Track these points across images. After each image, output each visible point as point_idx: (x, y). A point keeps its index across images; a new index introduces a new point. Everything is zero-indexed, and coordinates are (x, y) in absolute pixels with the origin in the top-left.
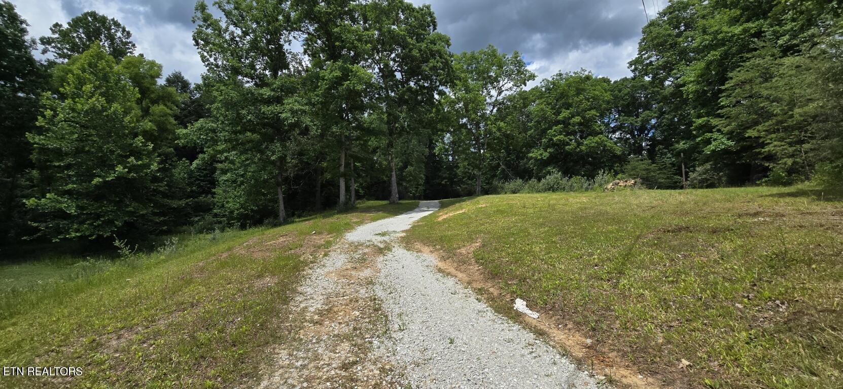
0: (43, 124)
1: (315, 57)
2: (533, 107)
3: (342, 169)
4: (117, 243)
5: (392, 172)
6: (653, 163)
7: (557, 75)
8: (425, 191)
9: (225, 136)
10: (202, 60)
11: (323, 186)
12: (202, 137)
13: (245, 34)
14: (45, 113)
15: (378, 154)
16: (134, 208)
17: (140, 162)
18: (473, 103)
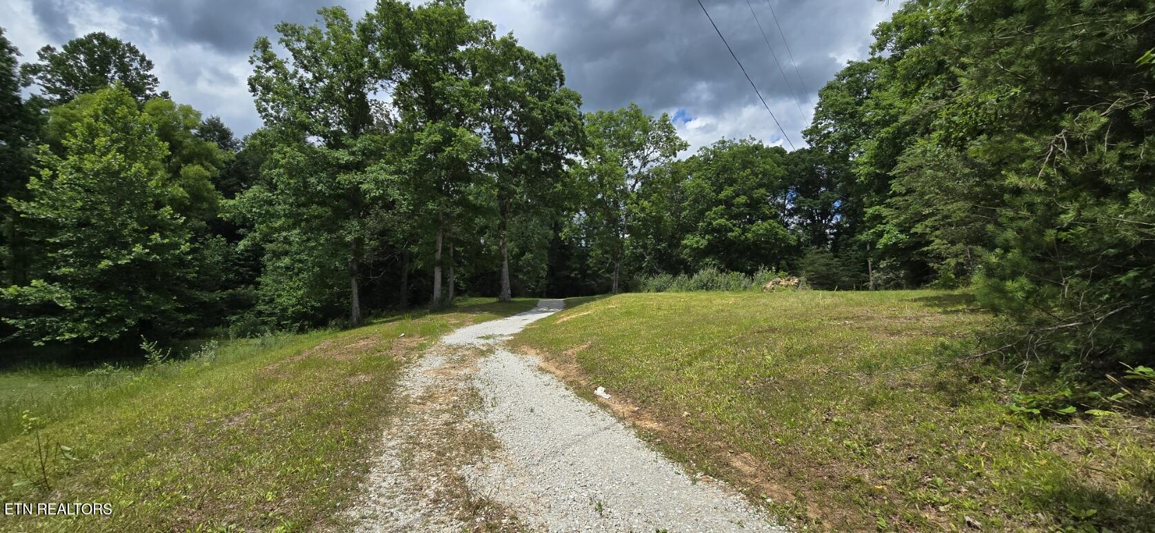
0: (37, 187)
1: (408, 110)
2: (688, 182)
3: (438, 256)
4: (144, 346)
5: (503, 260)
6: (836, 257)
7: (719, 142)
8: (548, 286)
9: (284, 210)
10: (259, 109)
11: (410, 277)
12: (254, 210)
13: (318, 79)
14: (41, 173)
15: (486, 235)
16: (152, 301)
17: (166, 241)
18: (610, 176)
